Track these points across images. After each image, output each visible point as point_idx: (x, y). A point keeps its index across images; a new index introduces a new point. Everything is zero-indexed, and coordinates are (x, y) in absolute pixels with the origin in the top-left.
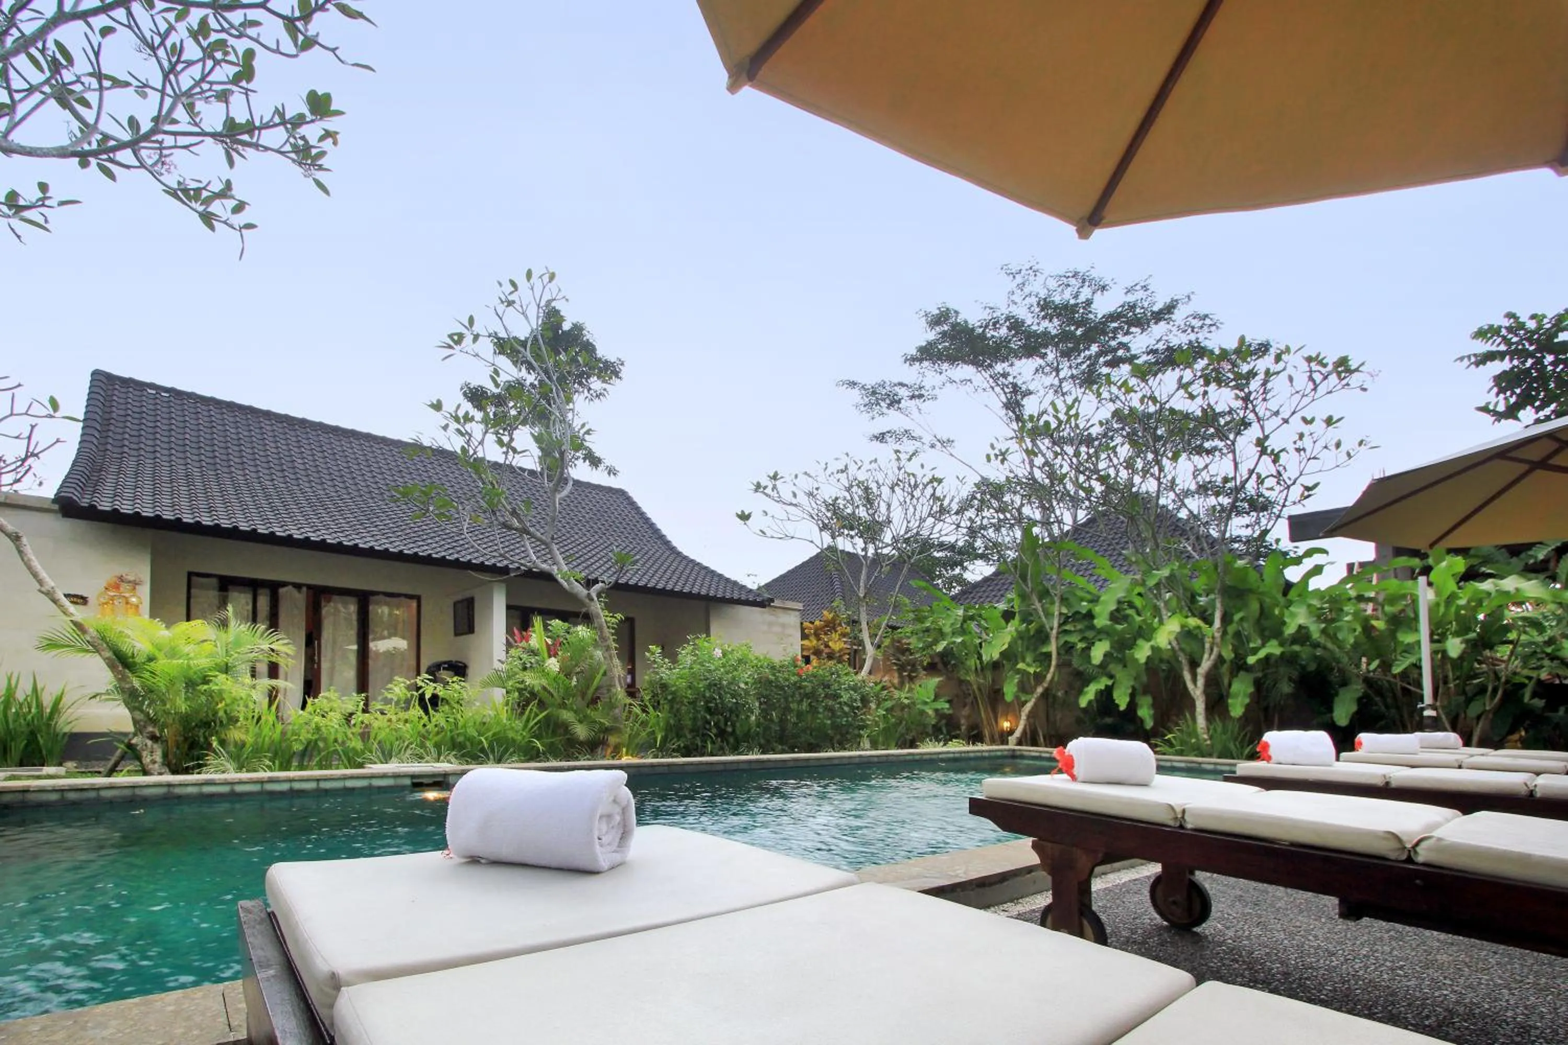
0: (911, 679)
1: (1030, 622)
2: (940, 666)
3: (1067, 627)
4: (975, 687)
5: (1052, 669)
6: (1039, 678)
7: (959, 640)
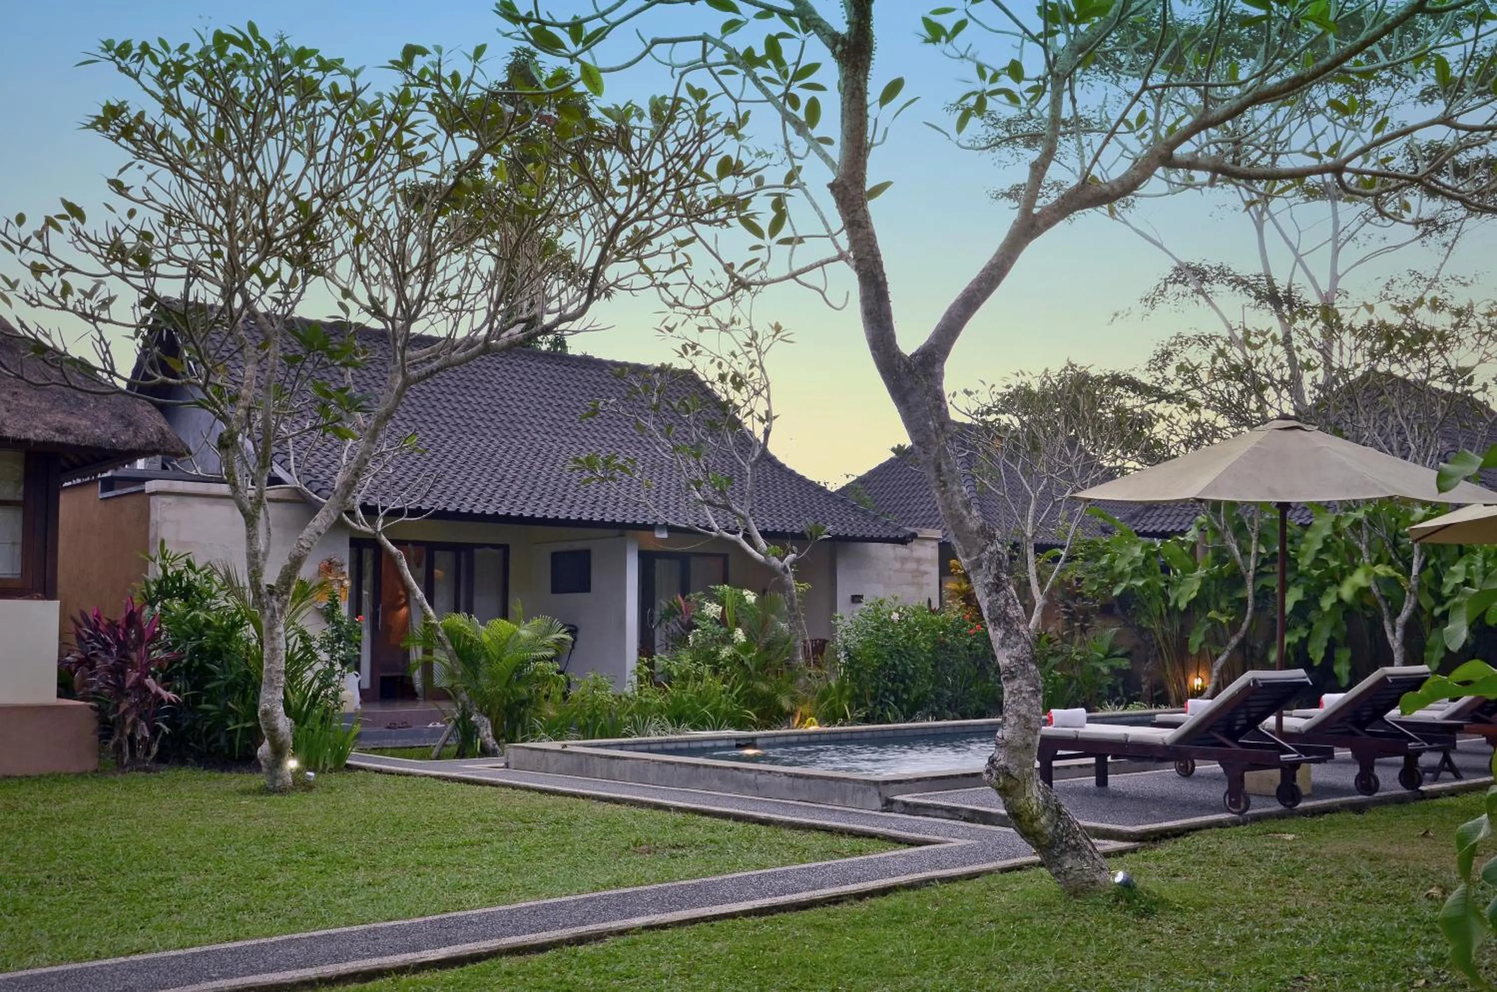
0: (1083, 630)
1: (1226, 561)
2: (1117, 610)
3: (1265, 569)
4: (1160, 636)
5: (1248, 617)
6: (1234, 627)
7: (1140, 583)
